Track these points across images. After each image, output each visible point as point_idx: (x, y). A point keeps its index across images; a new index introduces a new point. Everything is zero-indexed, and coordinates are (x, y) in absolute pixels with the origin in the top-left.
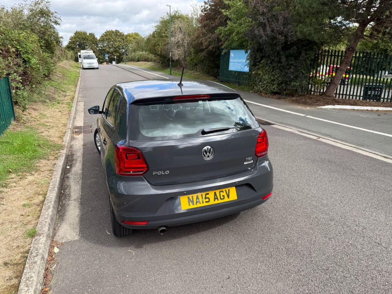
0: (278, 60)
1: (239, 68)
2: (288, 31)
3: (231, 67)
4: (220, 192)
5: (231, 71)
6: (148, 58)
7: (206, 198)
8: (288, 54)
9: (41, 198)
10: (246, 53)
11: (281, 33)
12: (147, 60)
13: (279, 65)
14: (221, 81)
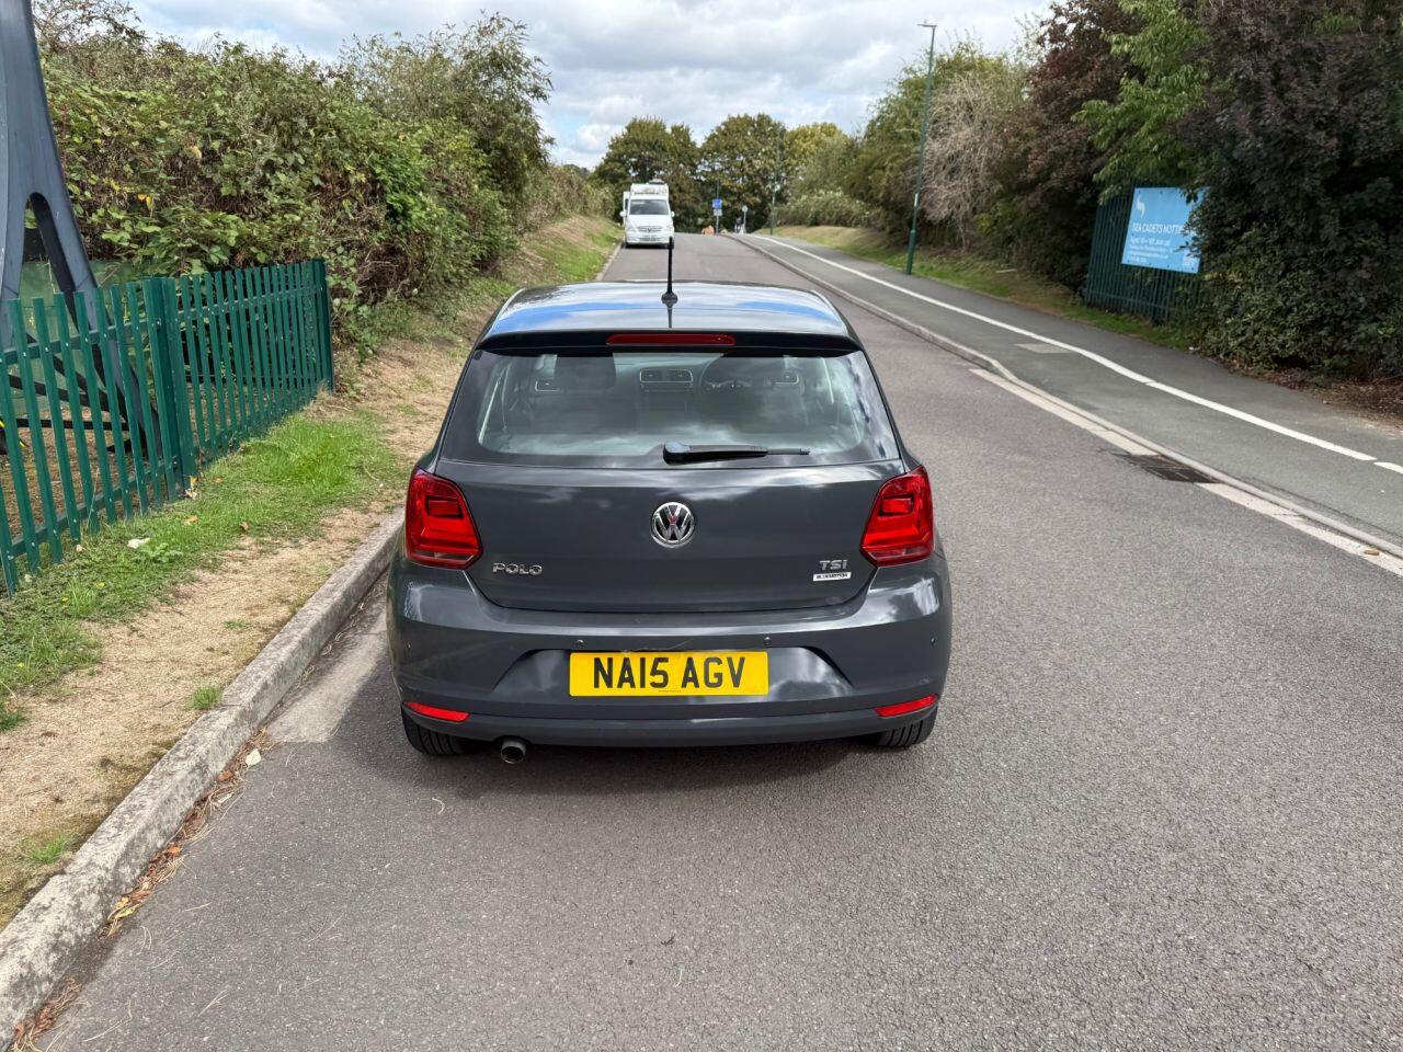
0: (1310, 230)
1: (1162, 257)
2: (1358, 115)
3: (1132, 247)
4: (707, 662)
5: (1130, 268)
6: (849, 213)
7: (654, 672)
8: (1353, 208)
9: (284, 611)
10: (1188, 201)
11: (1327, 124)
12: (842, 221)
13: (1313, 251)
14: (1089, 305)
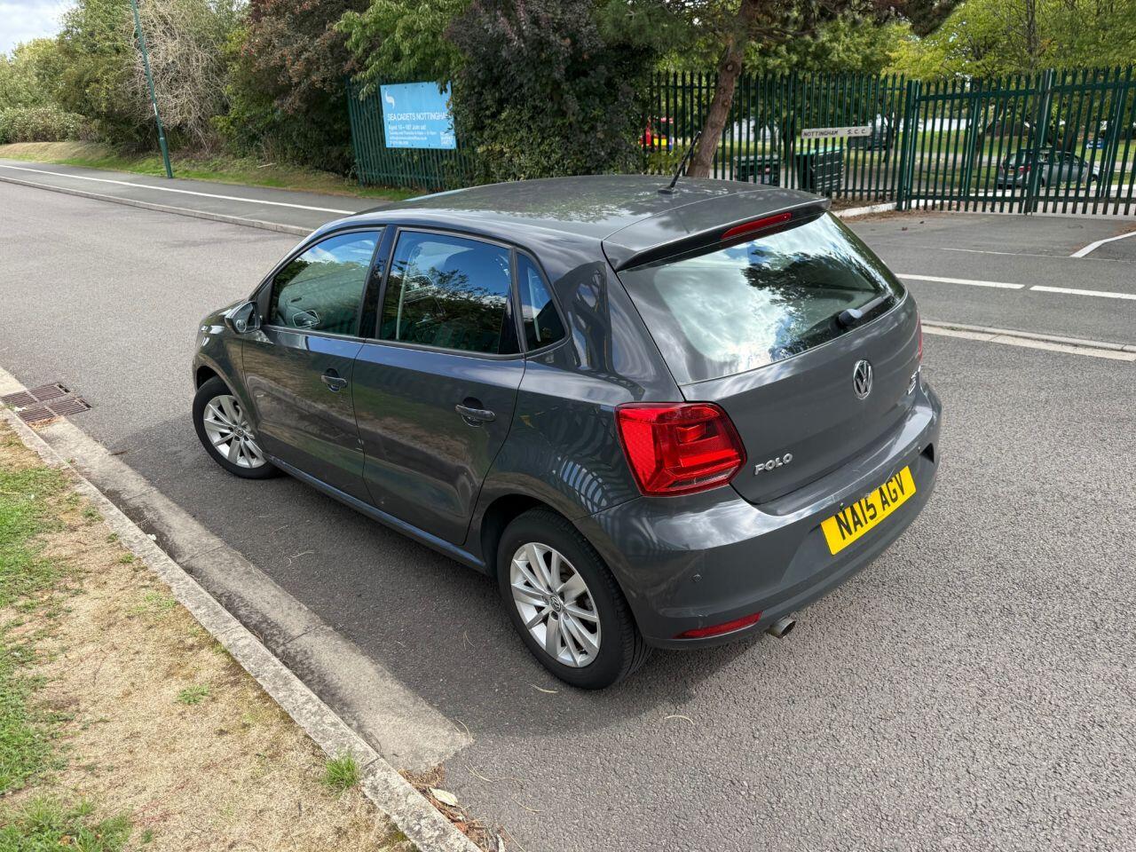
1: (422, 138)
3: (393, 138)
5: (396, 151)
10: (441, 93)
11: (559, 28)
13: (559, 122)
14: (364, 184)
